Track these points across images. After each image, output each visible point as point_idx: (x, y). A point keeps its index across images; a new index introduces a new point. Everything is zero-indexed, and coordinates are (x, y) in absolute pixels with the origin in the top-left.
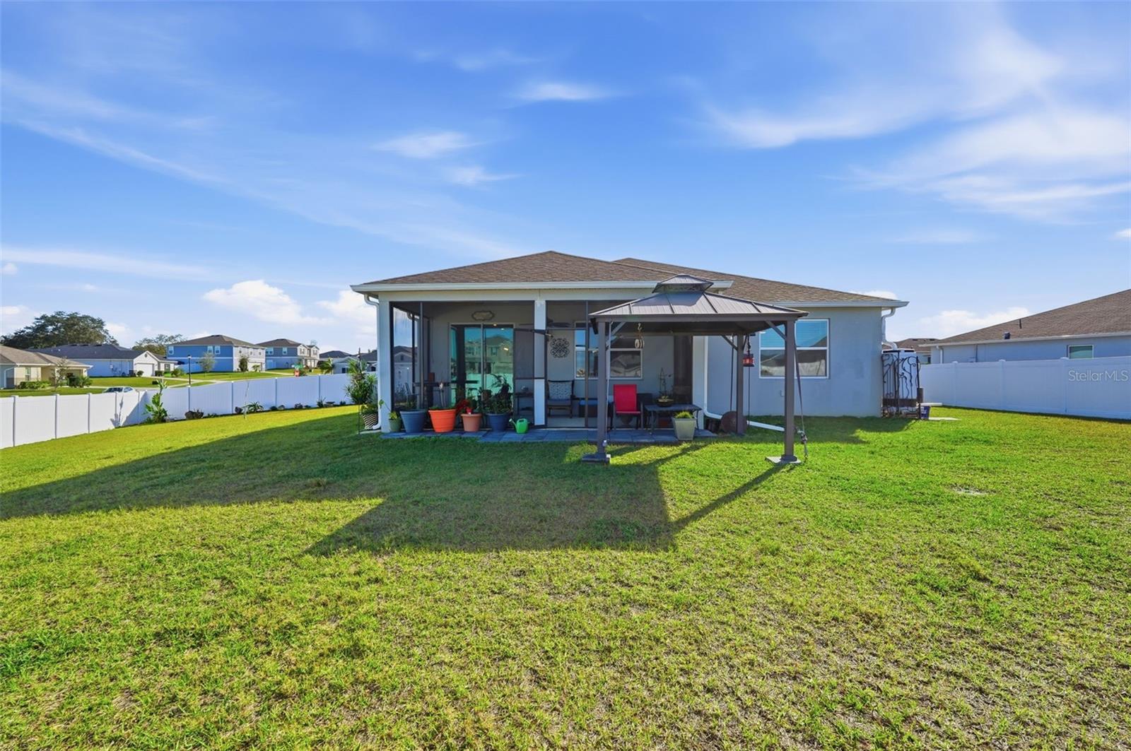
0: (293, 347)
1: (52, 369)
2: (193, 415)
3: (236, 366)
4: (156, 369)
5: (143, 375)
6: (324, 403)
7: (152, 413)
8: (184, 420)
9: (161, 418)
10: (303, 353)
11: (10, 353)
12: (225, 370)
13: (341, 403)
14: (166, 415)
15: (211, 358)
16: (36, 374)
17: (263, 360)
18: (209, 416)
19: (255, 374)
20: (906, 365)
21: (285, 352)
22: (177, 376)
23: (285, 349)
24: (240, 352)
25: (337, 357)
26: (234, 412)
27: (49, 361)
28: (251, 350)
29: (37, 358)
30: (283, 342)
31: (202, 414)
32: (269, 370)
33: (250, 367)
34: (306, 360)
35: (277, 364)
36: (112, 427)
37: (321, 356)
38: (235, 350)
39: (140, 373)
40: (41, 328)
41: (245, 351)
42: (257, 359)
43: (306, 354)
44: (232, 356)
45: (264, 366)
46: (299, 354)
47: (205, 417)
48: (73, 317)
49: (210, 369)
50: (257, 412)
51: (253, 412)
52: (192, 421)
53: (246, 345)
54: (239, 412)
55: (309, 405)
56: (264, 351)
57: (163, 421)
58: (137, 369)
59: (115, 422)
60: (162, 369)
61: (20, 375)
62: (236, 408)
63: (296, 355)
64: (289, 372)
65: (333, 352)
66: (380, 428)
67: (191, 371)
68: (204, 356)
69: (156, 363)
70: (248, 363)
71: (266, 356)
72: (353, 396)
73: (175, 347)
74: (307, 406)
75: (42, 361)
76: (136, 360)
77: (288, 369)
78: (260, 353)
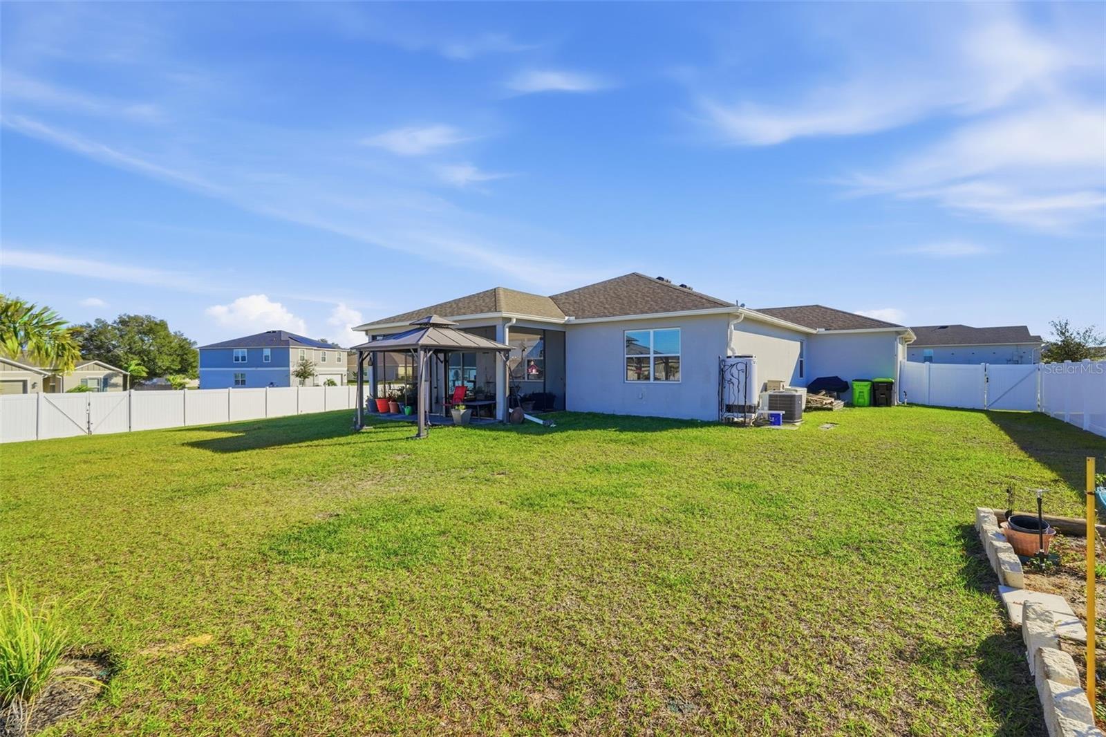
20: (734, 371)
44: (288, 366)
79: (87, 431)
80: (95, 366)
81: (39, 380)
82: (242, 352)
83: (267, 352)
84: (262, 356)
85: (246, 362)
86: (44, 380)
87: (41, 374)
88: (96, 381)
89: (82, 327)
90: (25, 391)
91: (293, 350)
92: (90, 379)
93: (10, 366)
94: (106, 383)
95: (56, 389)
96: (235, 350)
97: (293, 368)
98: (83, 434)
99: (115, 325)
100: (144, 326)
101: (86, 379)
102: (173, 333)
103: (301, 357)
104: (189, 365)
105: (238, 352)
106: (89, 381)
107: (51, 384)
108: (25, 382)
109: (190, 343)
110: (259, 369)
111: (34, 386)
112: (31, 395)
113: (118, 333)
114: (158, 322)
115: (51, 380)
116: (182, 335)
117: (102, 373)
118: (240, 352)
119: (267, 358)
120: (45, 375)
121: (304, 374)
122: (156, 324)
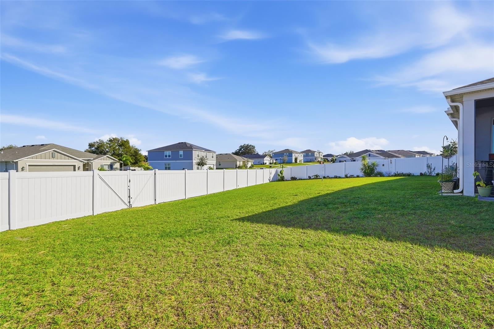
0: (313, 153)
1: (245, 161)
2: (293, 179)
3: (293, 161)
4: (270, 162)
5: (267, 164)
6: (348, 176)
7: (280, 177)
8: (290, 180)
9: (282, 179)
10: (317, 155)
11: (235, 156)
12: (290, 162)
13: (357, 176)
14: (284, 178)
15: (286, 158)
16: (241, 164)
17: (302, 158)
18: (299, 179)
19: (300, 164)
21: (310, 155)
22: (276, 165)
23: (310, 154)
24: (295, 155)
25: (330, 157)
26: (308, 178)
27: (244, 160)
28: (298, 154)
29: (241, 158)
30: (309, 151)
31: (296, 178)
32: (304, 162)
33: (298, 162)
34: (318, 158)
35: (307, 160)
36: (269, 182)
37: (324, 156)
38: (293, 154)
39: (266, 163)
40: (240, 150)
41: (297, 155)
42: (301, 158)
43: (318, 156)
44: (292, 157)
45: (303, 161)
46: (315, 156)
47: (298, 180)
48: (248, 145)
49: (286, 162)
50: (318, 179)
51: (316, 179)
52: (293, 181)
53: (296, 152)
54: (310, 178)
55: (340, 176)
56: (303, 155)
57: (284, 181)
58: (265, 162)
59: (269, 180)
60: (272, 162)
61: (238, 163)
62: (309, 176)
63: (314, 156)
64: (311, 163)
65: (328, 154)
66: (462, 192)
67: (281, 163)
68: (284, 157)
69: (270, 160)
70: (298, 160)
71: (304, 157)
72: (365, 172)
73: (274, 154)
74: (339, 177)
75: (243, 159)
76: (265, 159)
77: (311, 162)
78: (301, 156)
79: (128, 204)
80: (107, 158)
81: (81, 165)
82: (169, 153)
83: (181, 152)
84: (179, 154)
85: (171, 158)
86: (84, 165)
87: (82, 162)
88: (107, 166)
89: (94, 143)
90: (74, 170)
91: (195, 151)
92: (105, 165)
93: (68, 157)
94: (111, 167)
95: (89, 170)
96: (165, 152)
97: (195, 161)
98: (126, 207)
99: (108, 142)
100: (119, 142)
101: (103, 165)
102: (131, 146)
103: (198, 155)
104: (138, 160)
105: (167, 152)
106: (104, 166)
107: (86, 168)
108: (74, 166)
109: (138, 150)
110: (177, 161)
111: (79, 168)
112: (77, 172)
113: (109, 145)
114: (125, 140)
115: (86, 165)
116: (135, 147)
117: (109, 162)
118: (168, 153)
119: (181, 156)
120: (84, 162)
121: (201, 164)
122: (125, 141)
